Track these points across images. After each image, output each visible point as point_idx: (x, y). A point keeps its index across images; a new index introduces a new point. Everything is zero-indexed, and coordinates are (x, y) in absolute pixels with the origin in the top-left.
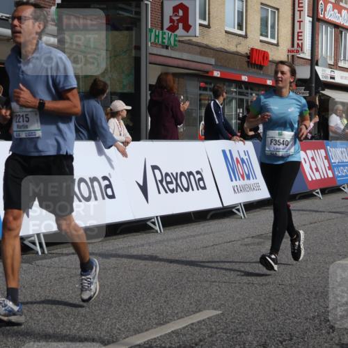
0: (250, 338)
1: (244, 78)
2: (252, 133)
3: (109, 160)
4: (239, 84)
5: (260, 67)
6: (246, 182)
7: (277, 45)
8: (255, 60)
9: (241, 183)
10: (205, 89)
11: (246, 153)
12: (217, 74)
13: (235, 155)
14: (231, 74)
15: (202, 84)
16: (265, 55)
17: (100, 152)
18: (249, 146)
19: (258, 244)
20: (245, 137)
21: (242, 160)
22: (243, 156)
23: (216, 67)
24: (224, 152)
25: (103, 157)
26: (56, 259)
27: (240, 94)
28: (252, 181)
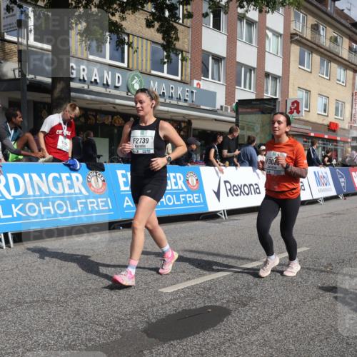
0: (323, 261)
1: (326, 137)
2: (328, 163)
3: (258, 175)
4: (323, 139)
5: (334, 131)
6: (325, 187)
7: (343, 120)
8: (332, 128)
9: (322, 187)
10: (306, 142)
11: (326, 173)
12: (312, 134)
13: (320, 174)
14: (320, 135)
15: (305, 140)
16: (336, 125)
17: (254, 171)
18: (327, 169)
19: (330, 217)
20: (325, 165)
21: (324, 177)
22: (324, 174)
23: (312, 131)
24: (315, 173)
25: (255, 174)
26: (231, 222)
27: (324, 144)
28: (328, 187)
